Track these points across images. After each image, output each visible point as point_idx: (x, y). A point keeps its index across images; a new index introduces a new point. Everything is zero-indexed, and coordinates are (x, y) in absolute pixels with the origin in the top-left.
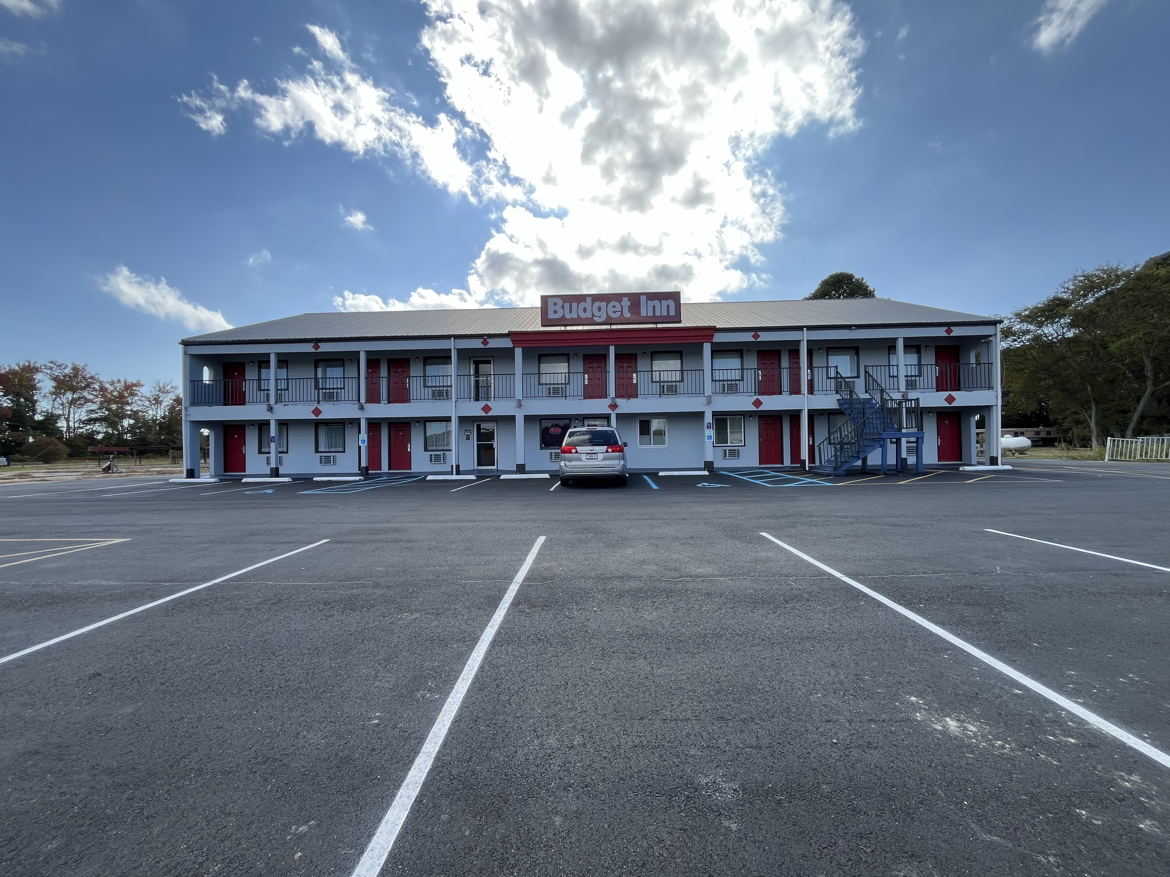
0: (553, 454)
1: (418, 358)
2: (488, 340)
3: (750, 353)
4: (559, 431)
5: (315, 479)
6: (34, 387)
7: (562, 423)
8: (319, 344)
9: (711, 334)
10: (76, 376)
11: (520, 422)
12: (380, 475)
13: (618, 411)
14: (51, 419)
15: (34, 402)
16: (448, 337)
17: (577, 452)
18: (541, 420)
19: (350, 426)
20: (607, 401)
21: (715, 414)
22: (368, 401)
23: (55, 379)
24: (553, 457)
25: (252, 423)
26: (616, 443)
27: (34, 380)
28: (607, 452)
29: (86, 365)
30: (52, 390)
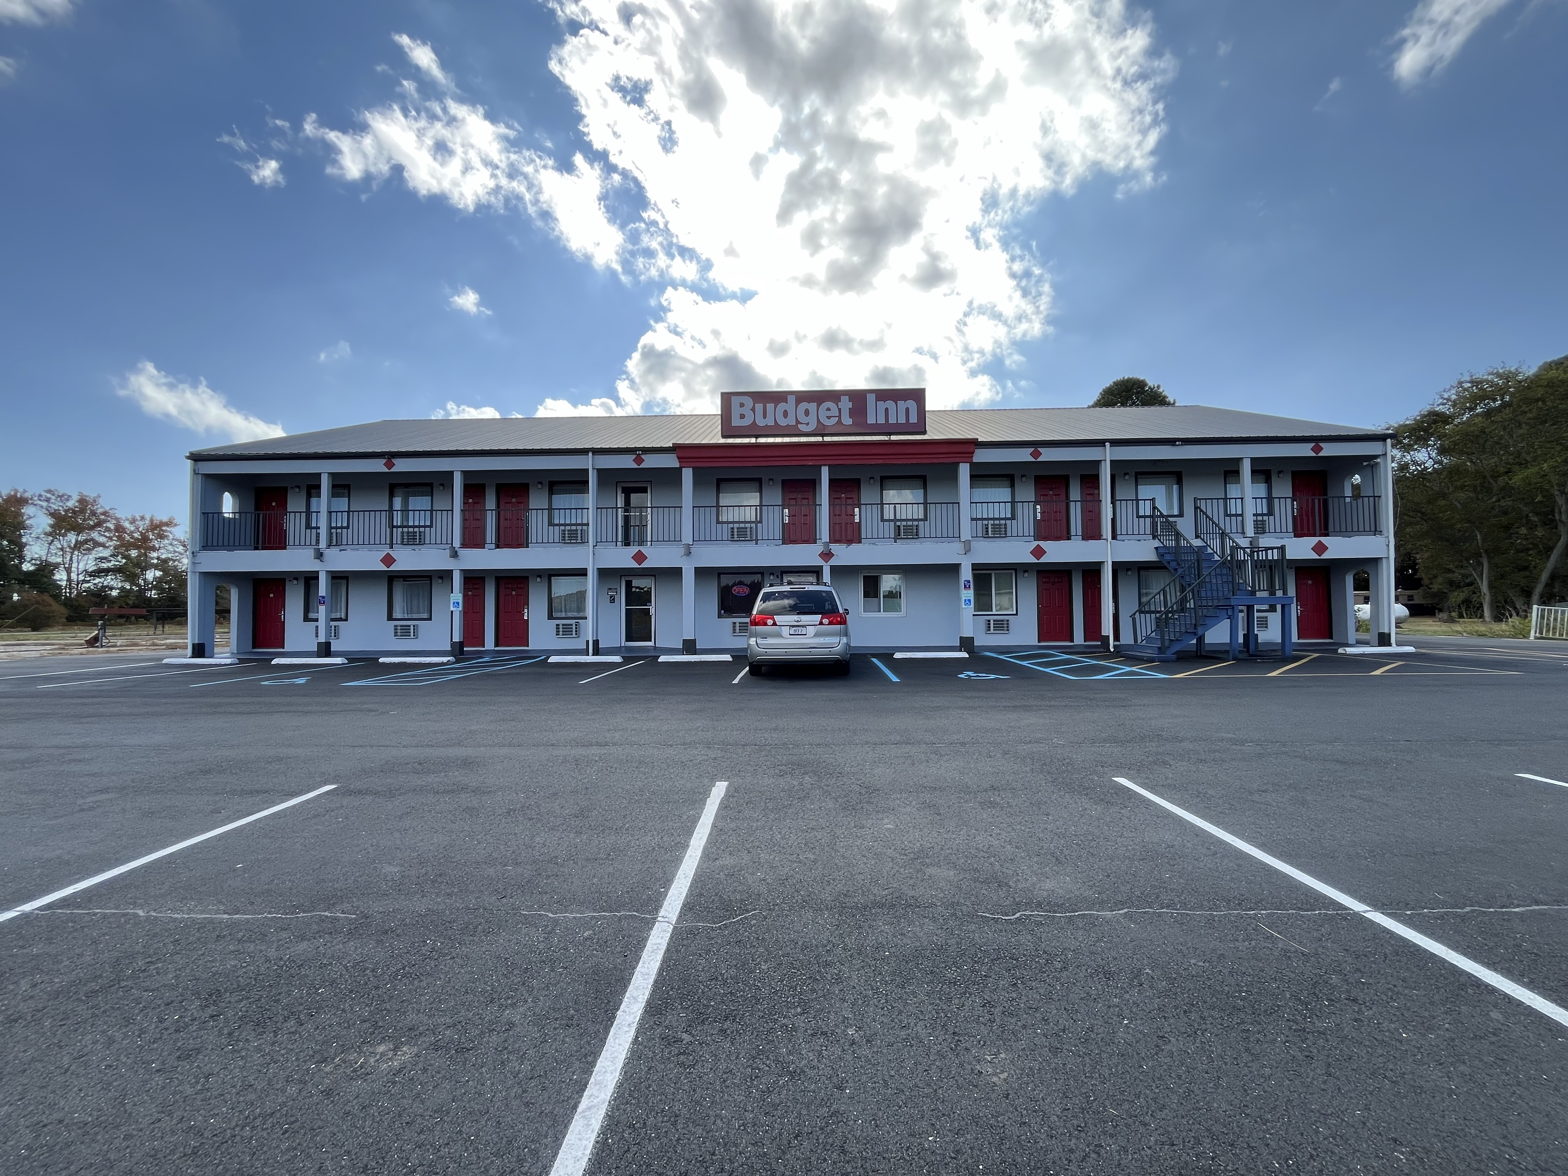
0: (738, 625)
1: (541, 483)
2: (643, 456)
3: (1024, 479)
4: (747, 590)
5: (381, 660)
6: (21, 526)
7: (748, 579)
8: (394, 461)
9: (972, 450)
10: (83, 511)
11: (689, 577)
12: (480, 655)
13: (834, 562)
14: (45, 569)
15: (22, 546)
16: (584, 452)
17: (775, 624)
18: (719, 574)
19: (440, 581)
20: (818, 548)
21: (975, 567)
22: (464, 545)
23: (53, 514)
24: (737, 628)
25: (295, 576)
26: (835, 609)
27: (22, 515)
28: (821, 623)
29: (99, 496)
30: (49, 529)
